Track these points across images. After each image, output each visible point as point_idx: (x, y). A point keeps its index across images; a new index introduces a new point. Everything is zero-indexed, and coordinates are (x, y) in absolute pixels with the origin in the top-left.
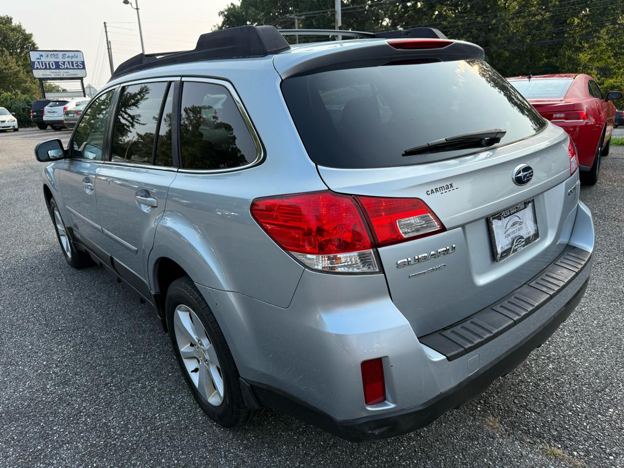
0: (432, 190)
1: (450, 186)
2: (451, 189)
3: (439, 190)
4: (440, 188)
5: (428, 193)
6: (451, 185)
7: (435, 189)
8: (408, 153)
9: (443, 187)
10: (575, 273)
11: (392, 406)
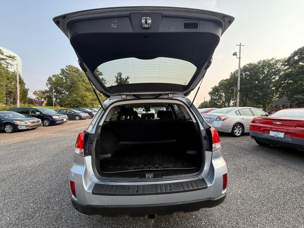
10: (183, 190)
11: (77, 200)
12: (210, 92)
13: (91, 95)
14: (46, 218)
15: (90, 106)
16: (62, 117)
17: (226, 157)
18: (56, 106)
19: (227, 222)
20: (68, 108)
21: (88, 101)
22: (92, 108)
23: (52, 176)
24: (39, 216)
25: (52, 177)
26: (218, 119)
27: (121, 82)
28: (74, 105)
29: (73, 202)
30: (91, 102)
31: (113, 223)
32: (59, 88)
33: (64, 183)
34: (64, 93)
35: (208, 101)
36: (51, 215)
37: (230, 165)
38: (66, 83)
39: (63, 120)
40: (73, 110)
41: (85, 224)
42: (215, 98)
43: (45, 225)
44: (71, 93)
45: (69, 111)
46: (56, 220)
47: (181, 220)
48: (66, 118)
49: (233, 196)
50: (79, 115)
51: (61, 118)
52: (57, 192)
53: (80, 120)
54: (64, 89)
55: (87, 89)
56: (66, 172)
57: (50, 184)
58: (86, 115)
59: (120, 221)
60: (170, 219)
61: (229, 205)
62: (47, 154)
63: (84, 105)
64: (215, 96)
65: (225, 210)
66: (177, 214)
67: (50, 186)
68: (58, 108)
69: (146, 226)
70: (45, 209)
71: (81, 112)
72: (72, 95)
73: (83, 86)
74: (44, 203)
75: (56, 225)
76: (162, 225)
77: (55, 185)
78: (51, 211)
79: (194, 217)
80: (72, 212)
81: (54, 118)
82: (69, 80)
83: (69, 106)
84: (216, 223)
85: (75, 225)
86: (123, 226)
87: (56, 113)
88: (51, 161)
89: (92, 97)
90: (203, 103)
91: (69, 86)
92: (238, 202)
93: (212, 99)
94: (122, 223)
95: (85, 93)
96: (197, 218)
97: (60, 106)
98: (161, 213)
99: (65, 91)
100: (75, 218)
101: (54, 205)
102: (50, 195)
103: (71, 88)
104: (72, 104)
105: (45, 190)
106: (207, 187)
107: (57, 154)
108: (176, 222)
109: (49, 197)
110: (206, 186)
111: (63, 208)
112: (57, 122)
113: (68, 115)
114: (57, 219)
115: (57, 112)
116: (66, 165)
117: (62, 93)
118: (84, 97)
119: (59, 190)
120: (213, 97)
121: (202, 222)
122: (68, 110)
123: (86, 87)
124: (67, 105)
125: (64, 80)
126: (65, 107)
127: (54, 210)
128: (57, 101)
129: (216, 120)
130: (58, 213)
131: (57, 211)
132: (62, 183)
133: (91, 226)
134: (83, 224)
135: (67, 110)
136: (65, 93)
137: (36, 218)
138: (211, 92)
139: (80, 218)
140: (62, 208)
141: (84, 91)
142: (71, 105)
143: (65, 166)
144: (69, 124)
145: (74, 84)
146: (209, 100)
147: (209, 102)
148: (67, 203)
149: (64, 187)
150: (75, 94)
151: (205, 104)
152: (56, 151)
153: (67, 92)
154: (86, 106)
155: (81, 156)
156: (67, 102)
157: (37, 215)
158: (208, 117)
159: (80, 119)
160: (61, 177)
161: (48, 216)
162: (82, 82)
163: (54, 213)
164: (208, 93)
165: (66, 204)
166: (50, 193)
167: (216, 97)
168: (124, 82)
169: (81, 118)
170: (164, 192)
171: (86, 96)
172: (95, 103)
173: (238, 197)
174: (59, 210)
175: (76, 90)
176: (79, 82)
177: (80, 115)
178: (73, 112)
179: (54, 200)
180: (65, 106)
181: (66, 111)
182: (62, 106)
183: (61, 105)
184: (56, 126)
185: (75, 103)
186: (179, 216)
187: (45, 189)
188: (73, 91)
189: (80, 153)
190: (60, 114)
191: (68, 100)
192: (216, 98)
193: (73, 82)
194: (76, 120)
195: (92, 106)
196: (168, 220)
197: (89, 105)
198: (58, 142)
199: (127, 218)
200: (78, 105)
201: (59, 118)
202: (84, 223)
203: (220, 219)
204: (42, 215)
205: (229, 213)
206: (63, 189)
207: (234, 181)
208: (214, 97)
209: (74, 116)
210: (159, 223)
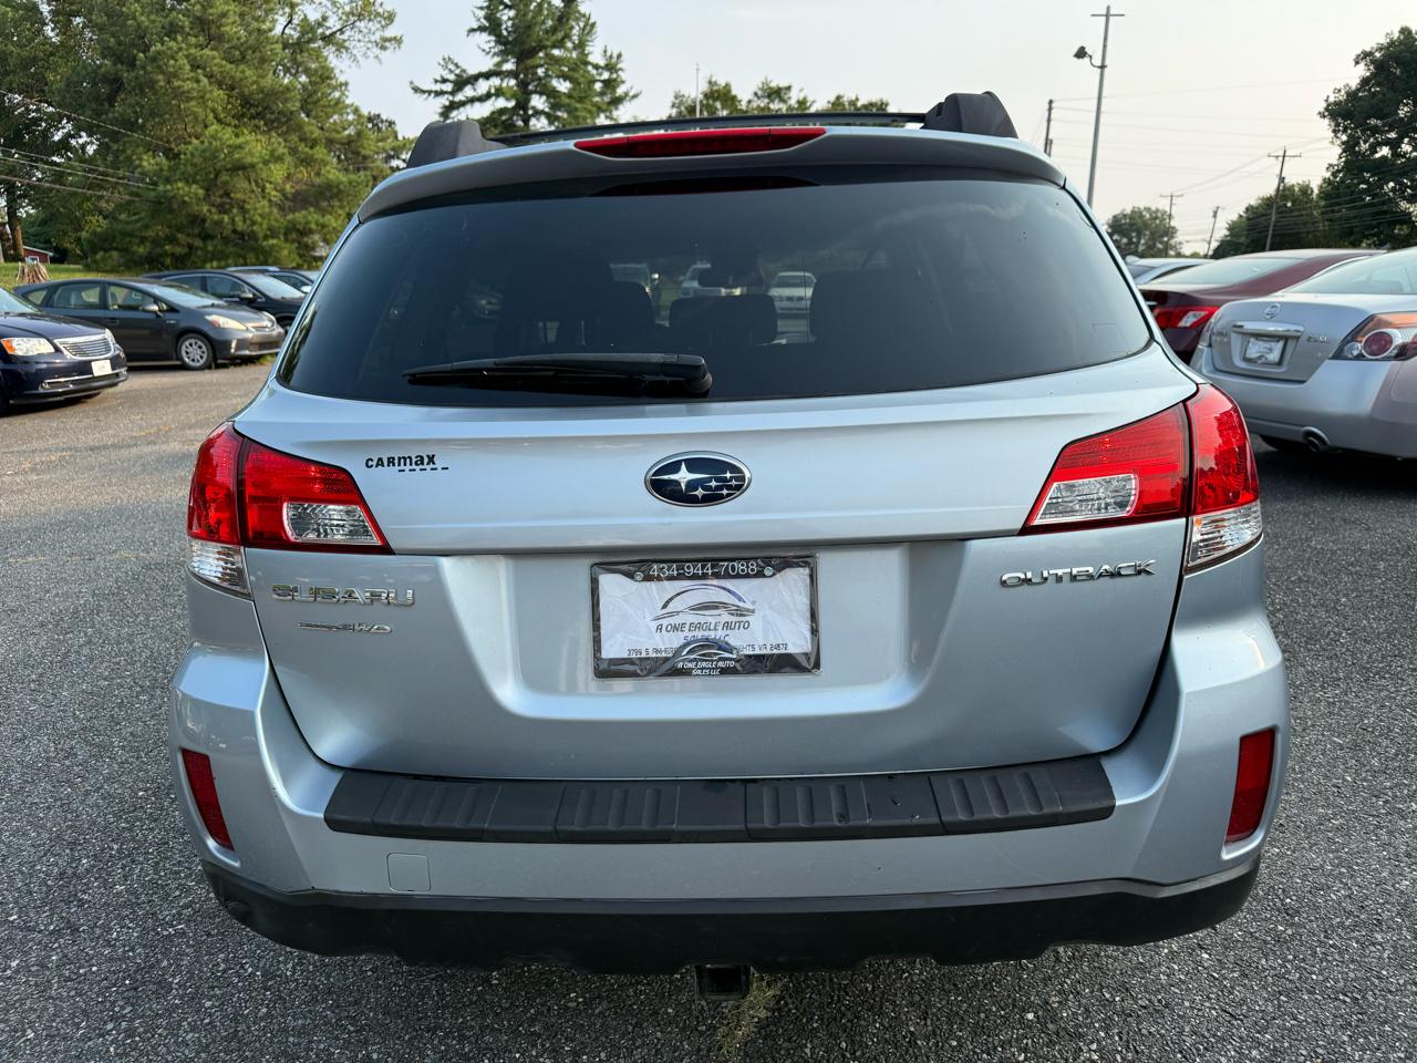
0: (380, 459)
1: (426, 460)
2: (428, 467)
3: (396, 461)
4: (399, 459)
5: (370, 463)
6: (431, 459)
7: (389, 459)
8: (416, 380)
9: (410, 458)
10: (934, 820)
11: (237, 864)
12: (1342, 96)
13: (279, 159)
14: (69, 979)
15: (287, 251)
16: (77, 349)
17: (1368, 647)
18: (23, 260)
19: (1261, 1053)
20: (112, 271)
21: (262, 211)
22: (299, 267)
23: (71, 754)
24: (24, 968)
25: (67, 758)
26: (1358, 347)
27: (529, 27)
28: (159, 250)
29: (218, 877)
30: (290, 217)
31: (483, 1029)
32: (18, 98)
33: (154, 794)
34: (64, 145)
35: (1315, 185)
36: (94, 969)
37: (1383, 706)
38: (67, 49)
39: (85, 367)
40: (157, 290)
41: (308, 1021)
42: (1385, 151)
43: (73, 1019)
44: (117, 141)
45: (120, 295)
46: (131, 993)
47: (934, 1031)
48: (108, 350)
49: (1349, 908)
50: (206, 329)
51: (70, 357)
52: (115, 847)
53: (219, 366)
54: (60, 106)
55: (246, 102)
56: (158, 731)
57: (61, 799)
58: (257, 328)
59: (533, 1020)
60: (862, 1022)
61: (1304, 960)
62: (15, 612)
63: (231, 249)
64: (1393, 135)
65: (1264, 988)
66: (917, 998)
67: (66, 807)
68: (35, 273)
69: (699, 1050)
70: (52, 933)
71: (216, 302)
72: (129, 159)
73: (210, 76)
74: (45, 903)
75: (131, 1020)
76: (807, 1051)
77: (97, 806)
78: (93, 948)
79: (1030, 1016)
80: (222, 956)
81: (19, 353)
82: (89, 24)
83: (115, 254)
84: (1179, 1056)
85: (249, 1027)
86: (552, 1043)
87: (28, 309)
88: (44, 656)
89: (289, 177)
90: (1268, 203)
91: (96, 76)
92: (1374, 944)
93: (1354, 163)
94: (547, 1027)
95: (227, 134)
96: (1050, 1026)
97: (53, 260)
98: (780, 959)
99: (69, 127)
100: (244, 989)
101: (107, 915)
102: (73, 860)
103: (111, 99)
104: (143, 240)
105: (39, 834)
106: (1107, 812)
107: (76, 612)
108: (905, 1037)
109: (70, 871)
110: (1105, 804)
111: (165, 933)
112: (45, 387)
113: (123, 332)
114: (136, 989)
115: (35, 305)
116: (153, 688)
117: (44, 147)
118: (224, 177)
119: (126, 834)
120: (1364, 147)
121: (1085, 1048)
122: (113, 289)
123: (232, 88)
124: (102, 243)
125: (49, 30)
126: (88, 268)
127: (108, 944)
128: (22, 213)
129: (1339, 355)
130: (134, 957)
131: (132, 949)
132: (140, 798)
133: (349, 1033)
134: (300, 1022)
135: (104, 286)
136: (73, 142)
137: (9, 978)
138: (1352, 95)
139: (279, 991)
140: (158, 933)
141: (219, 121)
142: (135, 248)
143: (143, 690)
144: (133, 400)
145: (132, 64)
146: (1328, 175)
147: (1324, 195)
148: (186, 906)
149: (155, 820)
150: (152, 149)
151: (1282, 211)
152: (66, 595)
153: (89, 135)
154: (251, 257)
155: (236, 593)
156: (96, 224)
157: (14, 964)
158: (1271, 328)
159: (215, 359)
160: (126, 762)
161: (81, 971)
162: (193, 40)
163: (111, 959)
164: (1322, 106)
165: (180, 914)
166: (71, 849)
167: (1394, 145)
168: (550, 23)
169: (221, 355)
170: (801, 829)
171: (244, 168)
172: (317, 224)
173: (1386, 915)
174: (145, 946)
175: (153, 114)
176: (172, 44)
177: (213, 325)
178: (155, 308)
179: (102, 890)
180: (90, 253)
181: (103, 296)
182: (61, 257)
183: (56, 250)
184: (44, 414)
185: (159, 230)
186: (929, 1005)
187: (39, 827)
188: (132, 126)
189: (223, 574)
190: (58, 320)
191: (103, 204)
192: (1396, 155)
193: (120, 44)
194: (184, 367)
195: (301, 256)
196: (849, 1025)
197: (275, 241)
198: (75, 533)
199: (579, 1003)
200: (190, 247)
201: (57, 350)
202: (305, 1019)
203: (1214, 1036)
204: (43, 966)
205: (1290, 1007)
206: (152, 829)
207: (1387, 814)
208: (1373, 149)
209: (165, 337)
210: (789, 1040)
